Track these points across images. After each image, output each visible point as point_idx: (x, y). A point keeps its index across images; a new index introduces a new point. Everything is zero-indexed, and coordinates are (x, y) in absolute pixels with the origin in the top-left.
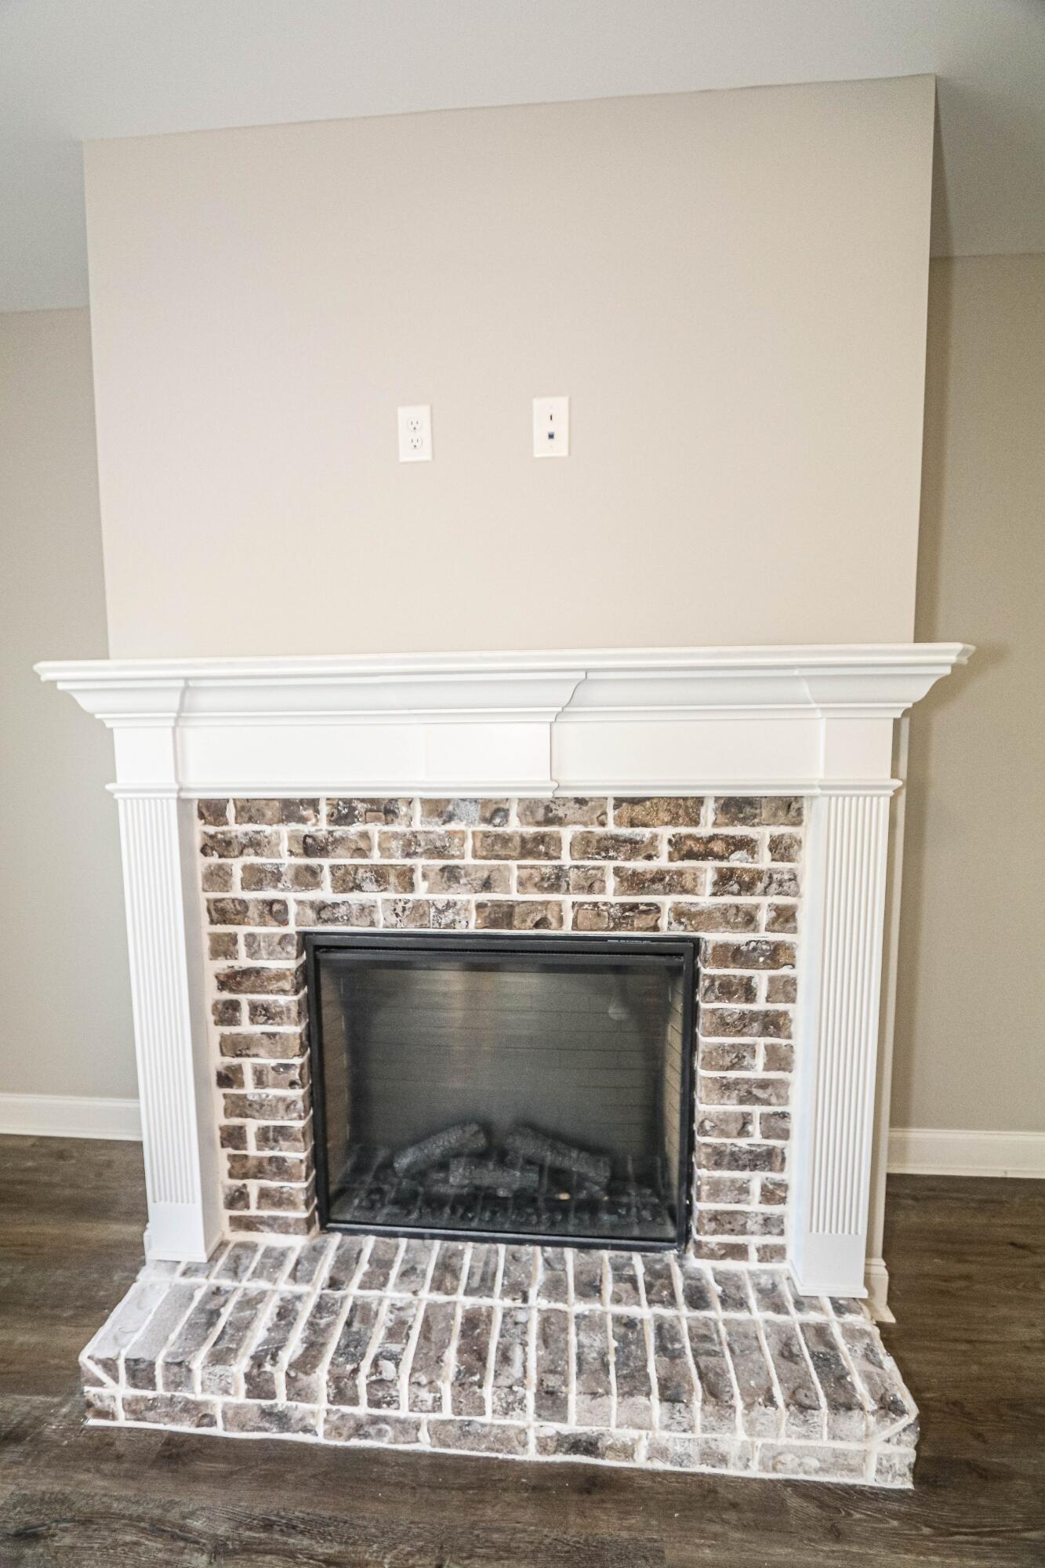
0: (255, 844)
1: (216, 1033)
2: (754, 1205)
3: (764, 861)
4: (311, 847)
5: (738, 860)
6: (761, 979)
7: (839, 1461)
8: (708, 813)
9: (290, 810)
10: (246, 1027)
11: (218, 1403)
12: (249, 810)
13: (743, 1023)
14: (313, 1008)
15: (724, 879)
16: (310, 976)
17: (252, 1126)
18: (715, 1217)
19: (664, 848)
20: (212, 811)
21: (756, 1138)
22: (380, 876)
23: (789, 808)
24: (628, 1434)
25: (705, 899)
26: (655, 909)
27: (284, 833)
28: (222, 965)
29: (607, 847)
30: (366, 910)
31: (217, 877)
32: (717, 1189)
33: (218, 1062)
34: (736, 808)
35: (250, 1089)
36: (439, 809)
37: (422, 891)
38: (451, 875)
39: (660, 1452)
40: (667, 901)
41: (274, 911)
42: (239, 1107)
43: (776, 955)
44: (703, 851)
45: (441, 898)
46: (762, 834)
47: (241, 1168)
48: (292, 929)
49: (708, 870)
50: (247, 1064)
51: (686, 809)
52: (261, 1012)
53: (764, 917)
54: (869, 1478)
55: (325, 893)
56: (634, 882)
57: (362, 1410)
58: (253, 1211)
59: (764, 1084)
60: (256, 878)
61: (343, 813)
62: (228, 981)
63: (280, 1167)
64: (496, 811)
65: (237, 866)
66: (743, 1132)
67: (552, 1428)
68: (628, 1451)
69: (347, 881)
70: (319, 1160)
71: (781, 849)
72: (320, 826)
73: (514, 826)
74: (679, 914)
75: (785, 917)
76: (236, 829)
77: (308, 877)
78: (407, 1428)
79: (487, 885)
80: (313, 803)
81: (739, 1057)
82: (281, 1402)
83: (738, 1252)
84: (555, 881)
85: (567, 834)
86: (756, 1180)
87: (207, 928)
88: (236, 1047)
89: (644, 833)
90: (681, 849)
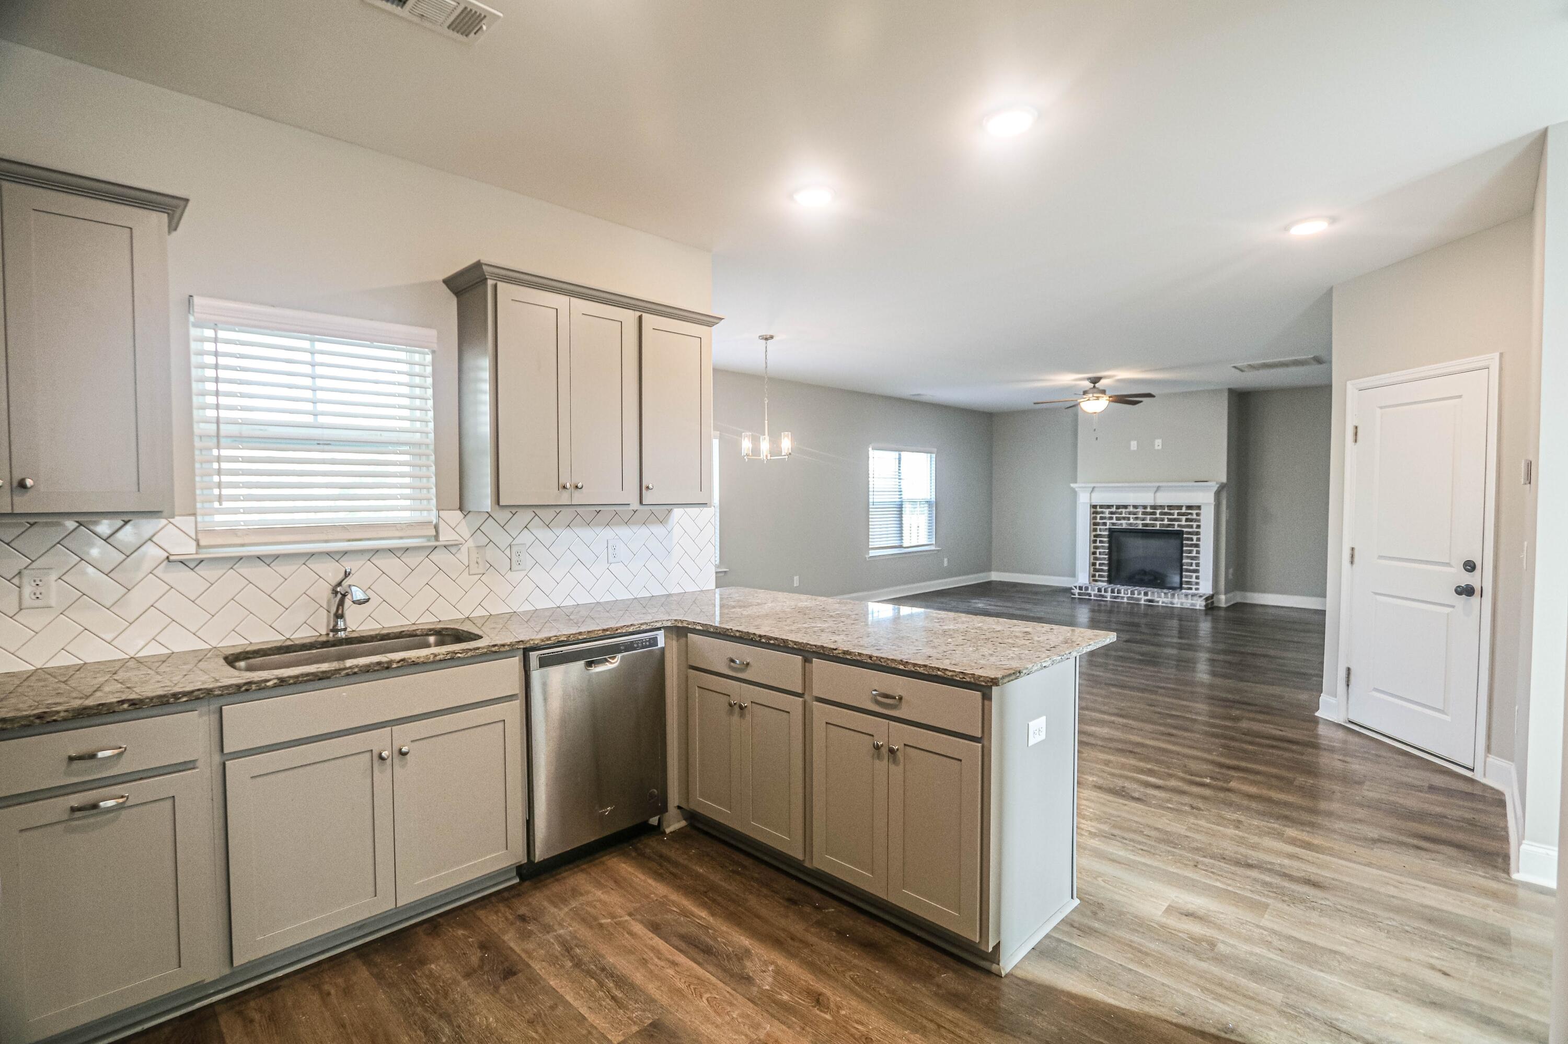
0: (1102, 513)
1: (1093, 545)
2: (1194, 580)
3: (1194, 517)
4: (1111, 513)
5: (1189, 517)
6: (1195, 537)
7: (1192, 605)
8: (1184, 508)
9: (1109, 507)
10: (1098, 544)
11: (1093, 593)
12: (1101, 507)
13: (1191, 545)
14: (1110, 542)
15: (1187, 520)
16: (1110, 536)
17: (1098, 562)
18: (1187, 582)
19: (1176, 514)
20: (1095, 507)
21: (1194, 567)
22: (1124, 518)
23: (1199, 507)
24: (1158, 599)
25: (1183, 523)
26: (1174, 525)
27: (1107, 511)
28: (1095, 533)
29: (1165, 514)
30: (1121, 524)
31: (1095, 518)
32: (1187, 576)
33: (1093, 550)
34: (1189, 507)
35: (1098, 555)
36: (1135, 507)
37: (1132, 521)
38: (1136, 518)
39: (1163, 603)
40: (1176, 523)
41: (1105, 524)
42: (1096, 559)
43: (1198, 533)
44: (1183, 514)
45: (1135, 522)
46: (1194, 512)
47: (1095, 570)
48: (1107, 527)
49: (1184, 518)
50: (1098, 551)
51: (1180, 507)
52: (1101, 542)
53: (1195, 526)
54: (1198, 607)
55: (1114, 521)
56: (1169, 520)
57: (1116, 594)
58: (1097, 578)
59: (1195, 557)
60: (1102, 518)
61: (1118, 507)
62: (1095, 536)
63: (1102, 570)
64: (1145, 507)
65: (1098, 516)
66: (1191, 565)
67: (1146, 598)
68: (1158, 602)
69: (1118, 519)
70: (1109, 571)
71: (1198, 515)
72: (1114, 509)
73: (1149, 510)
74: (1179, 526)
75: (1199, 527)
76: (1099, 510)
77: (1111, 518)
78: (1123, 598)
79: (1143, 520)
80: (1113, 506)
81: (1190, 552)
82: (1103, 593)
83: (1191, 589)
84: (1156, 519)
85: (1158, 512)
86: (1194, 575)
87: (1092, 527)
88: (1096, 548)
89: (1172, 511)
90: (1179, 514)
